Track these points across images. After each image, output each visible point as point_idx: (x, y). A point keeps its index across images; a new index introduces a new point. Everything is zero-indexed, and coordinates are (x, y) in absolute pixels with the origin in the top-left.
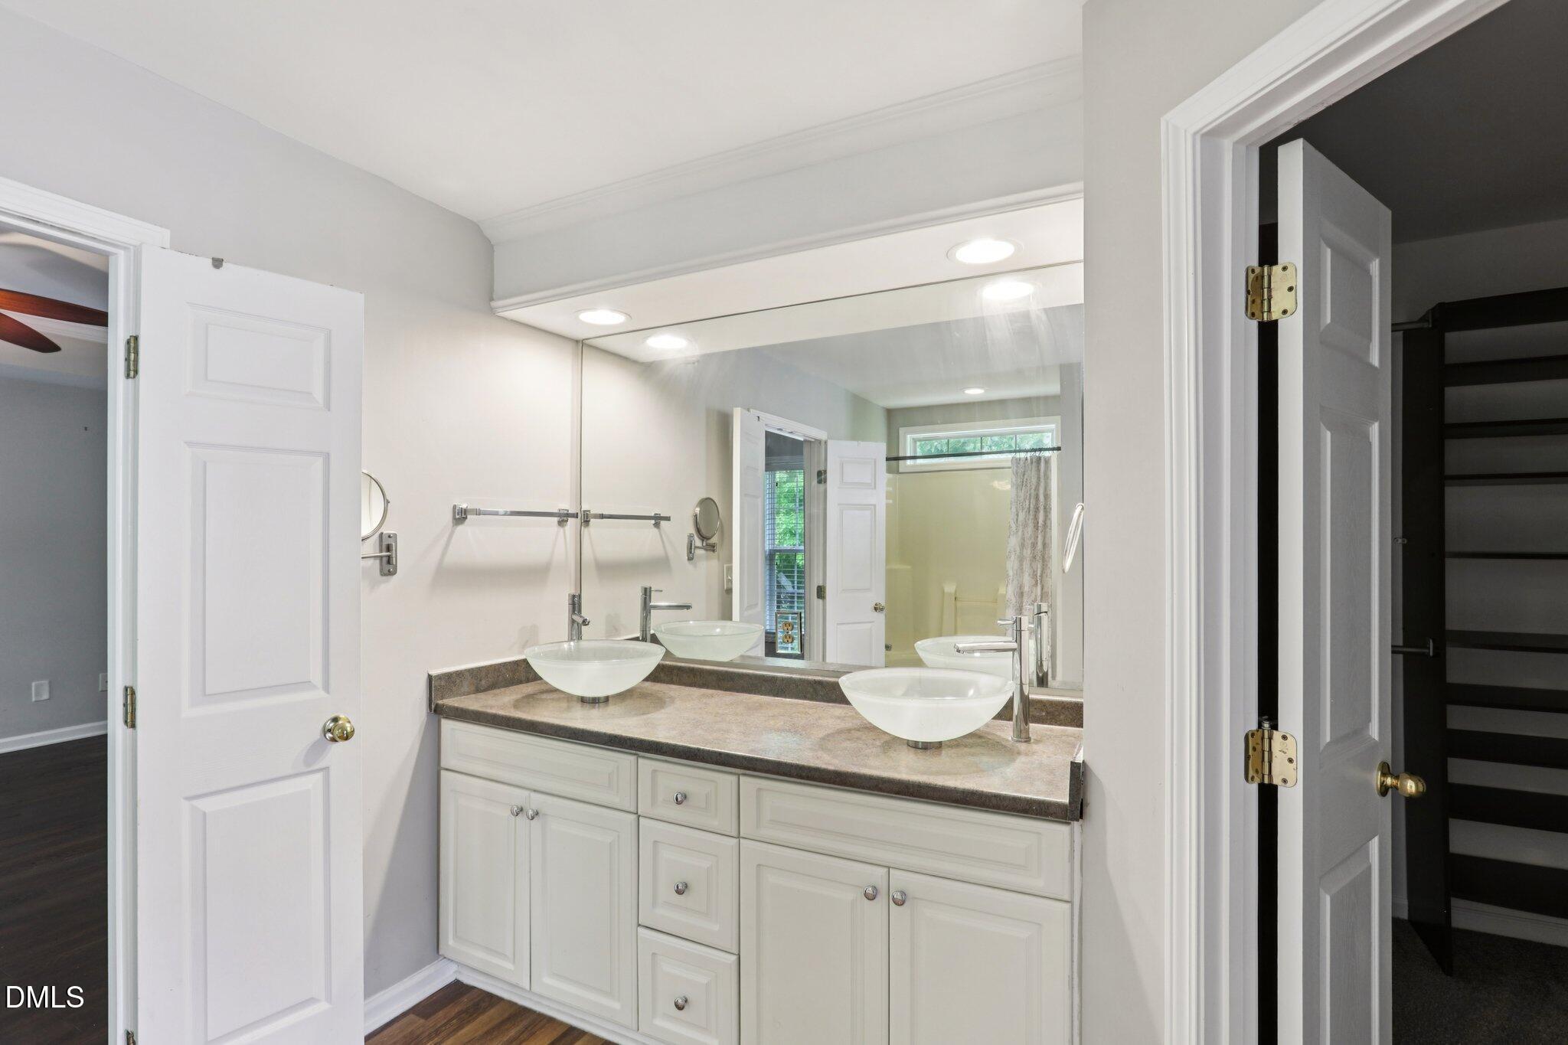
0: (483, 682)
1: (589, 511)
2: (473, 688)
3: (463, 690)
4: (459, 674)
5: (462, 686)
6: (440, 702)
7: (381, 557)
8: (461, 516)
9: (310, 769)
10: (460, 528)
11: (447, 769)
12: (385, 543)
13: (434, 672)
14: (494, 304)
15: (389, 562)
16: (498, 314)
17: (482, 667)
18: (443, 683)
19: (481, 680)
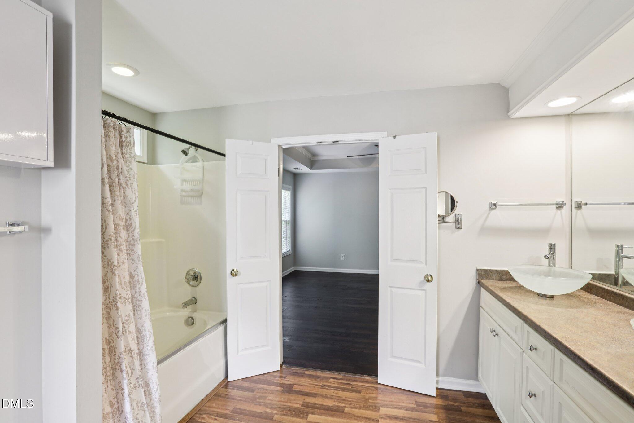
0: (504, 277)
1: (581, 202)
2: (498, 278)
3: (493, 278)
4: (491, 271)
5: (492, 276)
6: (480, 280)
7: (456, 222)
8: (493, 206)
9: (420, 289)
10: (493, 211)
11: (482, 307)
12: (457, 217)
13: (479, 268)
14: (509, 114)
15: (458, 224)
16: (512, 117)
17: (504, 270)
18: (482, 273)
19: (503, 276)
